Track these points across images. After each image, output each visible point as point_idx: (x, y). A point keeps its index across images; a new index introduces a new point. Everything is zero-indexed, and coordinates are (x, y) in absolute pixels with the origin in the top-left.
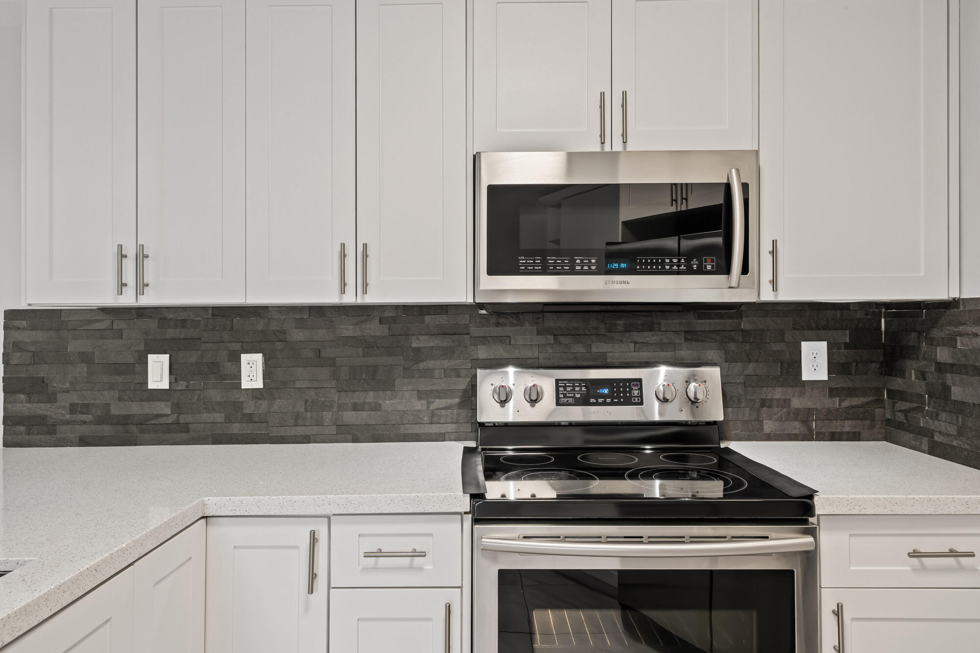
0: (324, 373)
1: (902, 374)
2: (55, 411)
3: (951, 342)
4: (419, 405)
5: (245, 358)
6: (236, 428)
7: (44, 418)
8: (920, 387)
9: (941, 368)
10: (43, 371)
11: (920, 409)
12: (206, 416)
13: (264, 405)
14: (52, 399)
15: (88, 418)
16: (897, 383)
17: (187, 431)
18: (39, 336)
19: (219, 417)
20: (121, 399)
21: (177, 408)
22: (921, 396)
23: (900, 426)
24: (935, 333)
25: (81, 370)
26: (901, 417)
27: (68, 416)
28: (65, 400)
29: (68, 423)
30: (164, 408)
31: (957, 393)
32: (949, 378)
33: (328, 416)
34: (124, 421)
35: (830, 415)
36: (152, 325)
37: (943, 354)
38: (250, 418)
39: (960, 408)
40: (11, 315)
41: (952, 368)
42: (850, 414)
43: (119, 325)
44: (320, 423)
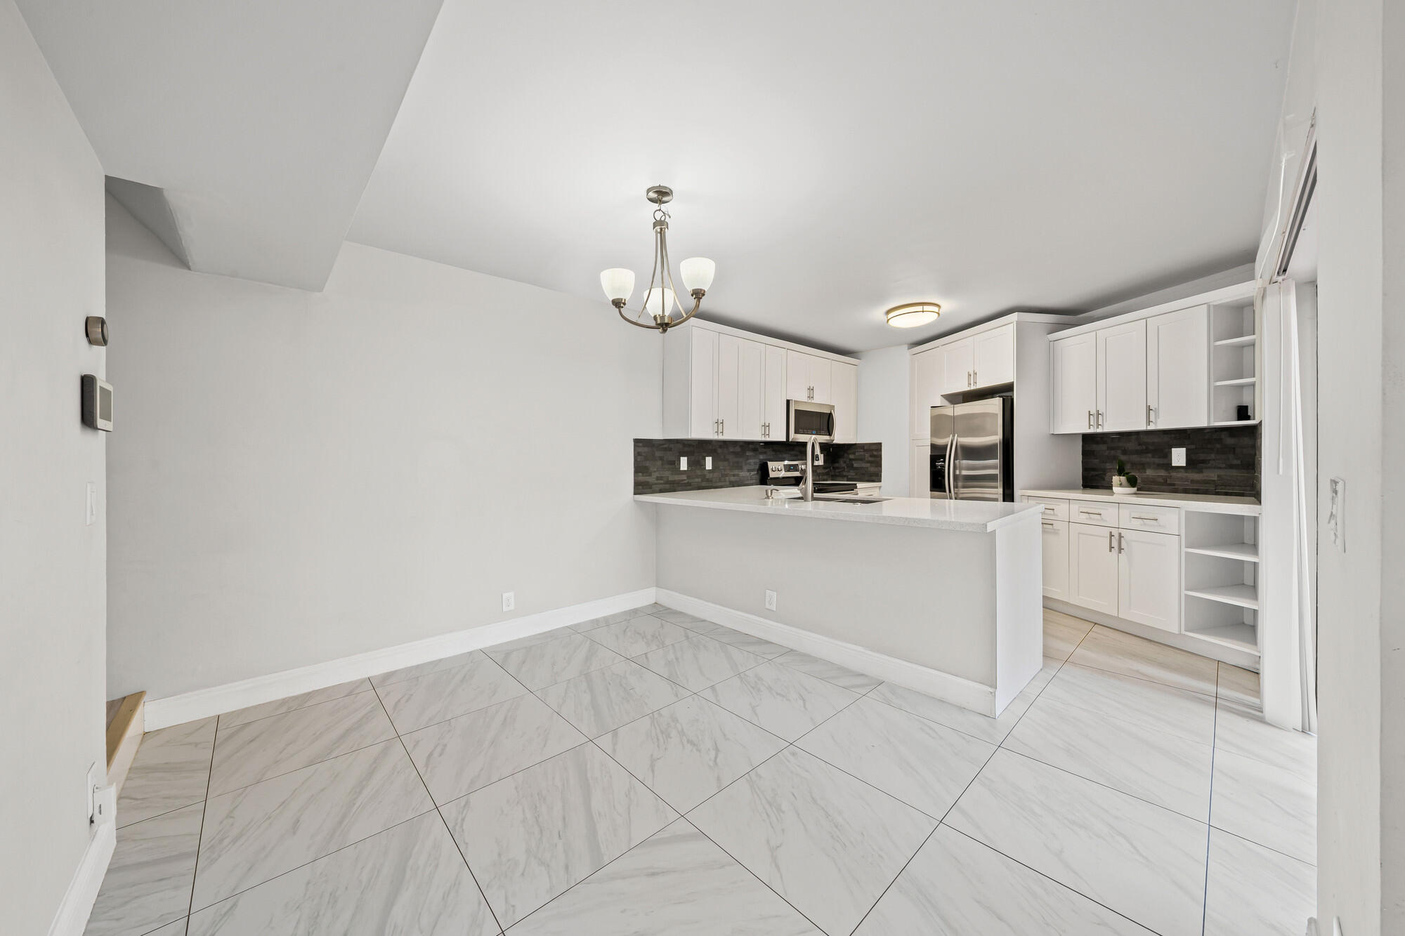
0: (726, 463)
1: (838, 462)
2: (651, 479)
3: (854, 453)
4: (748, 474)
5: (707, 458)
6: (704, 484)
7: (648, 482)
8: (844, 465)
9: (851, 460)
10: (647, 464)
11: (844, 471)
12: (697, 480)
13: (711, 475)
14: (650, 475)
15: (662, 482)
16: (837, 465)
17: (691, 485)
18: (646, 449)
19: (700, 480)
20: (672, 474)
21: (688, 477)
22: (844, 468)
23: (836, 476)
24: (849, 452)
25: (659, 463)
26: (838, 474)
27: (656, 482)
28: (655, 475)
29: (656, 484)
30: (684, 477)
31: (855, 465)
32: (853, 462)
33: (727, 478)
34: (673, 483)
35: (823, 474)
36: (680, 446)
37: (852, 457)
38: (708, 480)
39: (856, 469)
40: (637, 441)
41: (853, 460)
42: (827, 474)
43: (672, 446)
44: (725, 481)
